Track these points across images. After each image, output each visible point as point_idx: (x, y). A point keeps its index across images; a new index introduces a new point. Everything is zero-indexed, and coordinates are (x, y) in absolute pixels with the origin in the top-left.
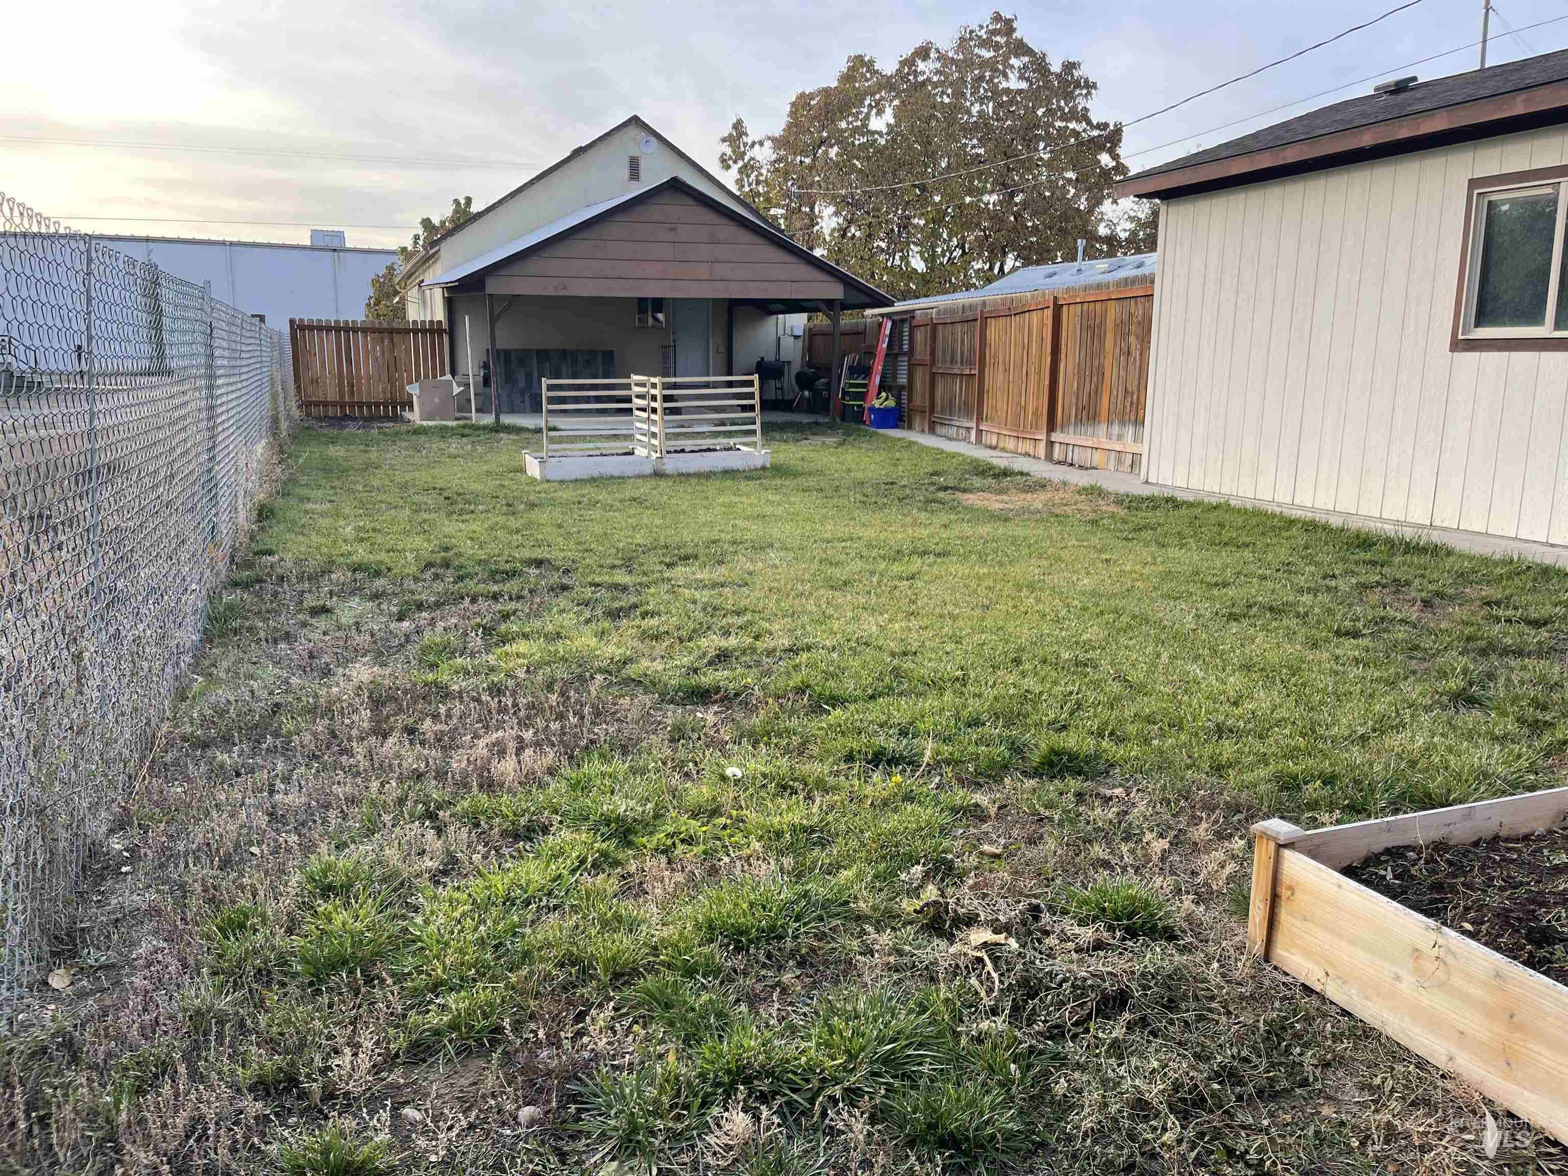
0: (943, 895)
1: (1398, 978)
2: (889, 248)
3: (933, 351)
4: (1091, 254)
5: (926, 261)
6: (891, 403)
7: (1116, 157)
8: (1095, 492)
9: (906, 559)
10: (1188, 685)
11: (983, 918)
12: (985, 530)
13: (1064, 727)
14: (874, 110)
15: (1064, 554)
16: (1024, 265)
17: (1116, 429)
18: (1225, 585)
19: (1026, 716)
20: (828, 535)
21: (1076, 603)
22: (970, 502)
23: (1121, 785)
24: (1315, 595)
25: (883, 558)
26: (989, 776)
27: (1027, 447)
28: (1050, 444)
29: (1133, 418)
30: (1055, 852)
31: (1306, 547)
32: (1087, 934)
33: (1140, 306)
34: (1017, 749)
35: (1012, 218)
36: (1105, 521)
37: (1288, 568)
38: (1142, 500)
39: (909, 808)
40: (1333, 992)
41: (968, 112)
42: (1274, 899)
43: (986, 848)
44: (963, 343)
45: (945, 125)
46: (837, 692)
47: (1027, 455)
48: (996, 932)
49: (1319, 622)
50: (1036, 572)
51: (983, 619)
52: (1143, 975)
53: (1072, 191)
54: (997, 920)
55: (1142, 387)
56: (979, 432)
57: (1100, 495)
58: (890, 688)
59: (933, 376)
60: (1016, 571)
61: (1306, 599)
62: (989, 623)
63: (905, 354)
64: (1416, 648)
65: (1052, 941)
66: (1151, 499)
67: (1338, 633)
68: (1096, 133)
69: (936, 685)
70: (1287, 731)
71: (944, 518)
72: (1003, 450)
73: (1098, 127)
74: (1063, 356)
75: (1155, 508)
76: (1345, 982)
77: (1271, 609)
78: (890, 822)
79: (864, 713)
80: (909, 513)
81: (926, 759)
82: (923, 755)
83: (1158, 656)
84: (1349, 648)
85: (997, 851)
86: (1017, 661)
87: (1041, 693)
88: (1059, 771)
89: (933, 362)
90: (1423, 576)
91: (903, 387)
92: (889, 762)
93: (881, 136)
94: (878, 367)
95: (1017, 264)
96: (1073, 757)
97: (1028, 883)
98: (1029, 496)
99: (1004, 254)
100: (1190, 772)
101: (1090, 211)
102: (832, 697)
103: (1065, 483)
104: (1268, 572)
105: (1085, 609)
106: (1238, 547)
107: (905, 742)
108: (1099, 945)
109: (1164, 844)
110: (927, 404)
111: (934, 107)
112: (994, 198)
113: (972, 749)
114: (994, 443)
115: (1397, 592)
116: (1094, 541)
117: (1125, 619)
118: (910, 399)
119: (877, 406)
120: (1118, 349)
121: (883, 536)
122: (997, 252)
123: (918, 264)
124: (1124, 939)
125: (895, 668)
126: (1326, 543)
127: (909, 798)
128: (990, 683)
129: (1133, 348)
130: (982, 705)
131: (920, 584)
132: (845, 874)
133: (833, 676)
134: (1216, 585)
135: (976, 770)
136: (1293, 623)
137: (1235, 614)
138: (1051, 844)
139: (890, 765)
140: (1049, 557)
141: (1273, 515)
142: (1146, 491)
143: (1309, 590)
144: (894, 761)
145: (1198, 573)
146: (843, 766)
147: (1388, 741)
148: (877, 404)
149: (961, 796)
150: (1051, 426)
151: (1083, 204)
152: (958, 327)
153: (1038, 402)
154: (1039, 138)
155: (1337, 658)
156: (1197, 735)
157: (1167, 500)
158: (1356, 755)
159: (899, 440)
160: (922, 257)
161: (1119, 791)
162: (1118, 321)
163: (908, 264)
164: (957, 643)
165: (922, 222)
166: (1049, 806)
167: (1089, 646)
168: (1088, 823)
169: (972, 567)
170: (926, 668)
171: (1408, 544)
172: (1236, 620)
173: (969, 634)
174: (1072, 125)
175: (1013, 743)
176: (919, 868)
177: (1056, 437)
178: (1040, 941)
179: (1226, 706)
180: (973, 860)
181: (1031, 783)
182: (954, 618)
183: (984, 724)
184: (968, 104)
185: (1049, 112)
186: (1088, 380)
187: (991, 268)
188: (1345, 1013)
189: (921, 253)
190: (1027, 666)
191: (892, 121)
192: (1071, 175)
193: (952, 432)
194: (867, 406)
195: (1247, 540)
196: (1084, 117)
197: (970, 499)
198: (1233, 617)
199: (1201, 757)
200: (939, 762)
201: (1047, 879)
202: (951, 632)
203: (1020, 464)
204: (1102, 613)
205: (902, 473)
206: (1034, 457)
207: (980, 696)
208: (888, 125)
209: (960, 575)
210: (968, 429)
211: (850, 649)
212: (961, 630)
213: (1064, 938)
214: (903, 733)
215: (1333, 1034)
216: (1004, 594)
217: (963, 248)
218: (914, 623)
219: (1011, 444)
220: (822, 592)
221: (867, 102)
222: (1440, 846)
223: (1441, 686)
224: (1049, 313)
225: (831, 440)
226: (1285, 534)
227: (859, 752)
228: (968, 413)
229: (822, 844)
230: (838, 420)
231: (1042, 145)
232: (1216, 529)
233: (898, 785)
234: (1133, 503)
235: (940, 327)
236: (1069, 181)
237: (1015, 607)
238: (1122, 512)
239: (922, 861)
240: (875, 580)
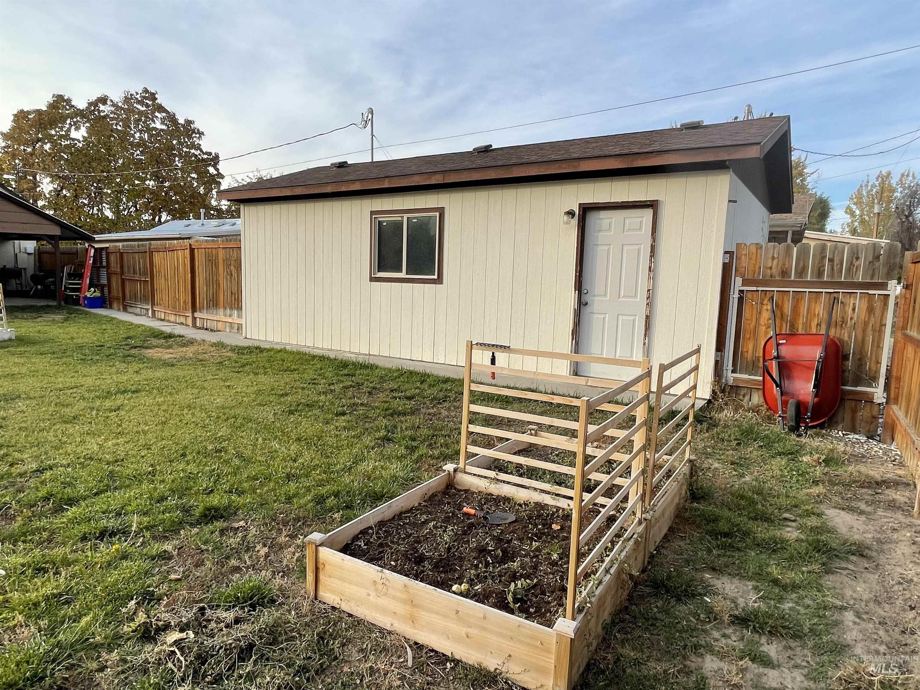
0: (149, 617)
1: (369, 595)
2: (89, 204)
3: (122, 267)
4: (208, 216)
5: (113, 213)
6: (98, 294)
7: (217, 170)
8: (220, 345)
9: (114, 397)
10: (273, 454)
11: (173, 624)
12: (160, 373)
13: (212, 491)
14: (73, 127)
15: (206, 385)
16: (173, 219)
17: (228, 311)
18: (287, 394)
19: (190, 489)
20: (61, 386)
21: (214, 414)
22: (150, 355)
23: (243, 519)
24: (326, 396)
25: (99, 397)
26: (172, 531)
27: (182, 320)
28: (194, 319)
29: (236, 306)
30: (211, 569)
31: (321, 369)
32: (230, 616)
33: (235, 252)
34: (186, 510)
35: (163, 194)
36: (226, 362)
37: (314, 382)
38: (245, 348)
39: (125, 564)
40: (345, 607)
41: (134, 137)
42: (317, 569)
43: (173, 577)
44: (139, 262)
45: (119, 141)
46: (72, 495)
47: (182, 324)
48: (182, 631)
49: (328, 410)
50: (191, 397)
51: (162, 431)
52: (260, 630)
53: (196, 184)
54: (182, 621)
55: (240, 292)
56: (154, 312)
57: (222, 347)
58: (108, 486)
59: (123, 281)
60: (179, 398)
61: (322, 398)
62: (166, 433)
63: (104, 267)
64: (367, 417)
65: (213, 625)
66: (249, 348)
67: (337, 415)
68: (205, 157)
69: (138, 478)
70: (318, 472)
71: (136, 366)
72: (169, 321)
73: (206, 153)
74: (197, 274)
75: (251, 352)
76: (348, 601)
77: (308, 405)
78: (113, 577)
79: (92, 506)
80: (114, 365)
81: (133, 529)
82: (131, 526)
83: (257, 440)
84: (342, 421)
85: (179, 577)
86: (184, 455)
87: (198, 473)
88: (210, 519)
89: (122, 273)
90: (368, 380)
91: (105, 285)
92: (110, 536)
93: (80, 142)
94: (88, 273)
95: (169, 218)
96: (216, 509)
97: (197, 594)
98: (184, 349)
99: (160, 212)
100: (276, 504)
101: (206, 194)
102: (70, 499)
103: (204, 341)
104: (305, 385)
105: (218, 417)
106: (292, 371)
107: (120, 520)
108: (237, 621)
109: (266, 549)
110: (121, 295)
111: (112, 131)
112: (152, 183)
113: (161, 516)
114: (163, 317)
115: (359, 389)
116: (221, 375)
117: (239, 421)
118: (110, 292)
119: (89, 296)
120: (225, 273)
121: (98, 382)
122: (156, 212)
123: (108, 213)
124: (249, 611)
125: (111, 472)
126: (329, 367)
127: (125, 557)
128: (169, 472)
129: (233, 273)
130: (165, 487)
131: (123, 413)
132: (85, 620)
133: (70, 484)
134: (282, 395)
135: (164, 529)
136: (317, 412)
137: (292, 410)
138: (208, 564)
139: (111, 537)
140: (198, 388)
141: (306, 354)
142: (246, 344)
143: (324, 393)
144: (113, 534)
145: (273, 390)
146: (80, 545)
147: (360, 468)
148: (88, 295)
149: (156, 548)
150: (194, 309)
151: (202, 190)
152: (136, 255)
153: (185, 297)
154: (175, 155)
155: (337, 427)
156: (278, 482)
157: (257, 348)
158: (347, 479)
159: (105, 316)
160: (111, 211)
161: (242, 523)
162: (224, 258)
163: (102, 213)
164: (148, 449)
165: (109, 191)
166: (206, 543)
167: (221, 439)
168: (227, 546)
169: (155, 398)
170: (129, 470)
171: (361, 364)
172: (292, 414)
173: (155, 442)
174: (193, 151)
175: (184, 507)
176: (133, 602)
177: (196, 315)
178: (206, 627)
179: (291, 463)
180: (165, 588)
181: (195, 530)
182: (145, 433)
183: (167, 499)
184: (132, 132)
185: (179, 143)
186: (211, 286)
187: (154, 219)
188: (350, 615)
189: (110, 209)
190: (189, 457)
191: (86, 135)
192: (194, 175)
193: (138, 311)
194: (82, 296)
195: (295, 367)
196: (198, 147)
197: (149, 353)
198: (291, 412)
199: (280, 495)
200: (141, 529)
201: (208, 587)
202: (144, 443)
203: (179, 330)
204: (228, 419)
205: (107, 339)
206: (186, 325)
207: (163, 481)
208: (84, 137)
209: (147, 404)
210: (147, 310)
211: (80, 464)
212: (150, 440)
213: (219, 621)
214: (119, 514)
215: (346, 628)
216: (174, 413)
217: (136, 207)
218: (121, 440)
219: (172, 318)
220: (58, 426)
221: (68, 121)
222: (381, 524)
223: (378, 435)
224: (187, 252)
225: (59, 317)
226: (312, 363)
227: (90, 533)
228: (146, 301)
229: (68, 602)
230: (63, 303)
231: (177, 159)
232: (281, 362)
233: (117, 550)
234: (240, 350)
235: (125, 254)
236: (193, 178)
237: (181, 421)
238: (234, 356)
239: (135, 597)
240: (94, 413)
